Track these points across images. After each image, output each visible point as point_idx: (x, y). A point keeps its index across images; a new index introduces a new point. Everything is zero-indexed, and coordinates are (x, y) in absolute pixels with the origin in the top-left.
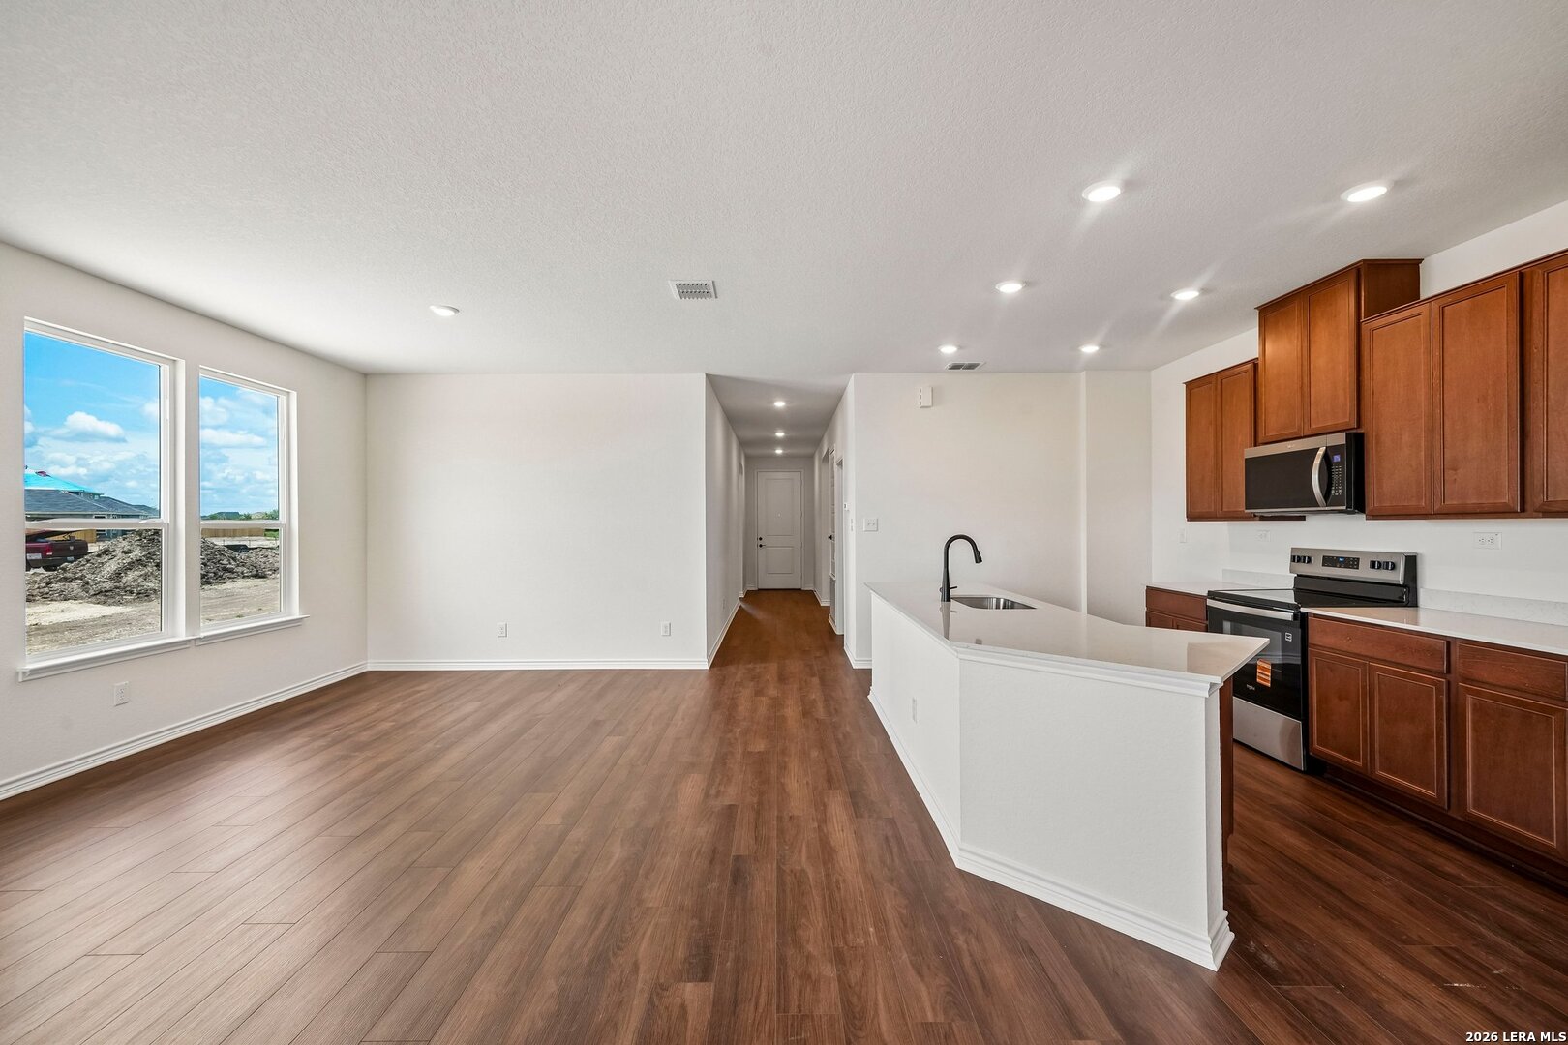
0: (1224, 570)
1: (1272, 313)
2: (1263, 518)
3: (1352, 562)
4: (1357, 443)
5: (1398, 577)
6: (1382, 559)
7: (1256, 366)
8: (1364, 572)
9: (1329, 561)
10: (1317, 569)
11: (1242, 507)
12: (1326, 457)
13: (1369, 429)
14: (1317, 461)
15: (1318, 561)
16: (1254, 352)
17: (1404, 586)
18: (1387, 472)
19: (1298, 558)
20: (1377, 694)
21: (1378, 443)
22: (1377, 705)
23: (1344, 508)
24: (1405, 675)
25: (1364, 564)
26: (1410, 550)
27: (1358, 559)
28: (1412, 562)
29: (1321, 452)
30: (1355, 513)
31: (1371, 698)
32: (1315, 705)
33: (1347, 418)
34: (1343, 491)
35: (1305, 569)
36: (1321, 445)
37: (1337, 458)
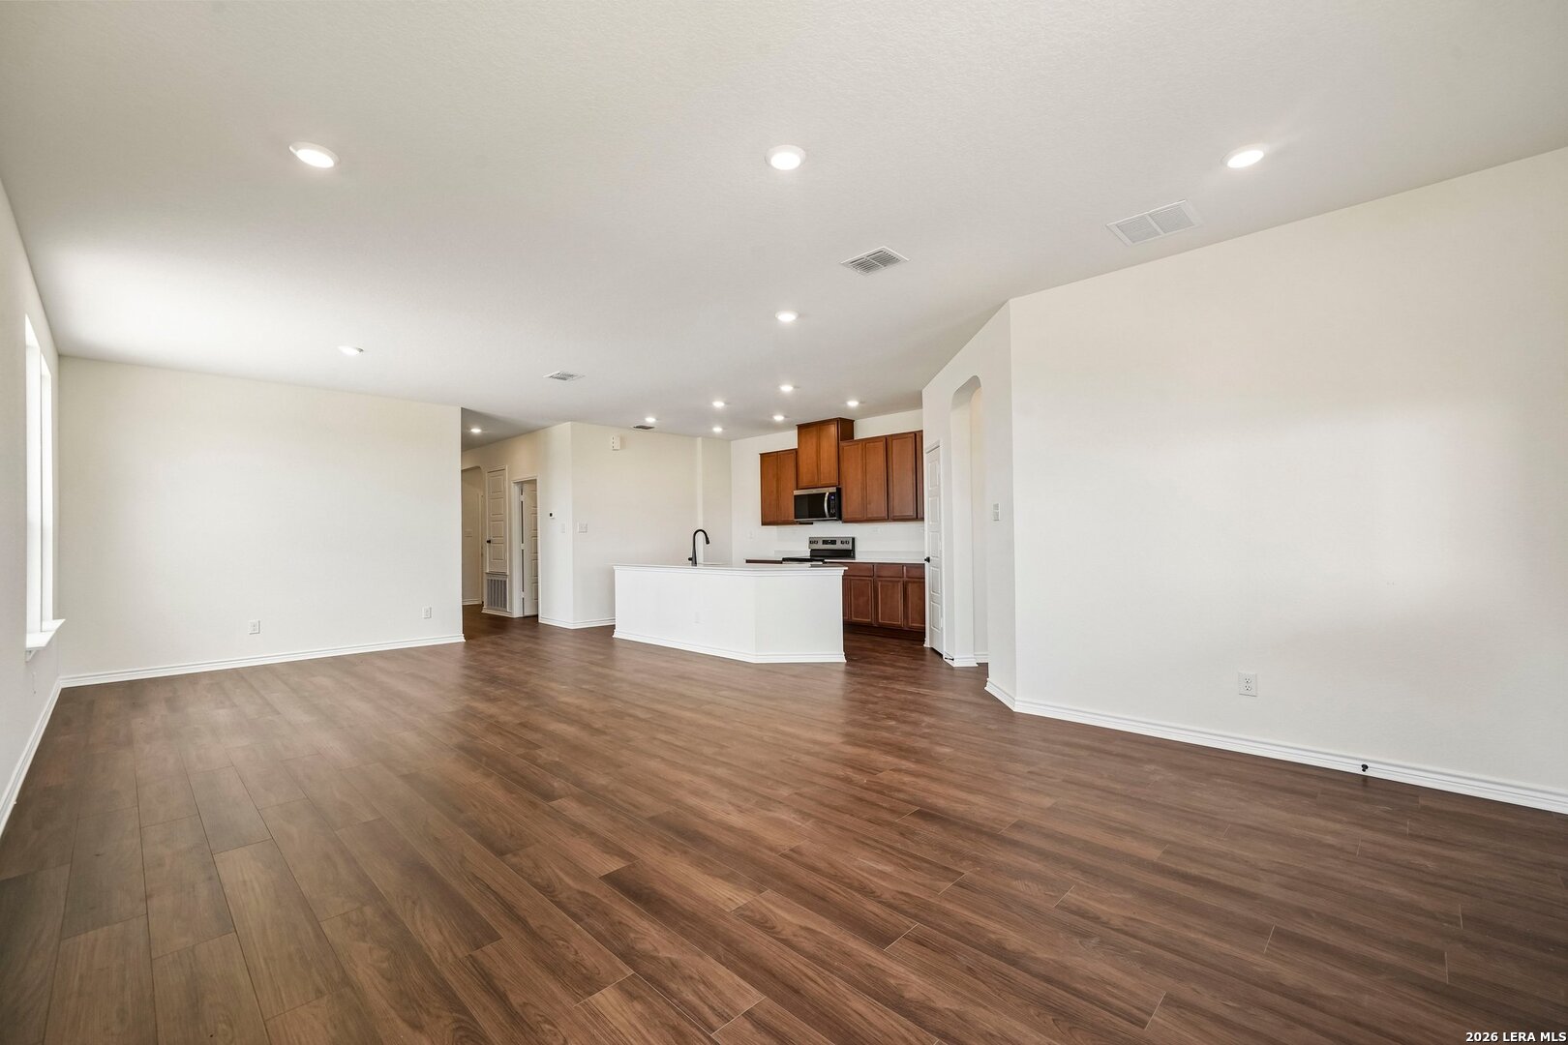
1: (803, 428)
2: (801, 523)
3: (833, 542)
4: (839, 490)
5: (850, 547)
6: (844, 540)
7: (797, 452)
8: (838, 546)
9: (825, 542)
10: (820, 546)
11: (792, 518)
12: (829, 497)
13: (843, 486)
14: (826, 499)
15: (821, 542)
16: (795, 446)
17: (851, 551)
18: (850, 504)
19: (812, 541)
21: (846, 492)
23: (834, 519)
25: (838, 543)
27: (836, 541)
28: (854, 540)
29: (827, 494)
30: (837, 521)
33: (834, 481)
34: (834, 511)
35: (815, 547)
36: (827, 491)
37: (832, 497)
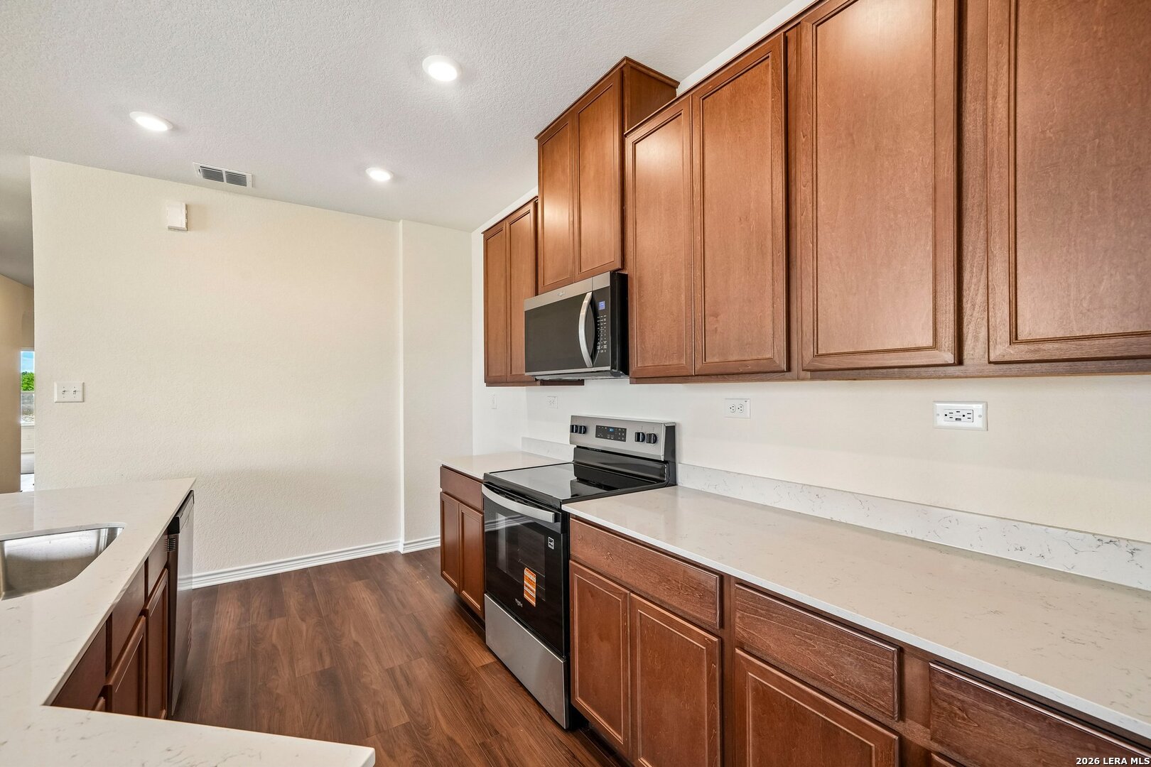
0: (523, 438)
2: (544, 383)
3: (619, 434)
4: (621, 283)
5: (657, 451)
6: (646, 430)
7: (536, 205)
8: (631, 445)
9: (603, 432)
10: (591, 441)
11: (524, 369)
12: (593, 304)
13: (633, 270)
14: (586, 302)
15: (592, 431)
16: (533, 192)
17: (665, 462)
19: (578, 429)
20: (638, 641)
21: (640, 286)
22: (638, 659)
23: (608, 368)
24: (670, 622)
25: (631, 436)
26: (669, 419)
27: (626, 429)
28: (671, 431)
29: (587, 299)
30: (620, 375)
31: (633, 647)
32: (577, 641)
33: (612, 256)
34: (608, 347)
35: (582, 440)
36: (588, 289)
37: (602, 305)
